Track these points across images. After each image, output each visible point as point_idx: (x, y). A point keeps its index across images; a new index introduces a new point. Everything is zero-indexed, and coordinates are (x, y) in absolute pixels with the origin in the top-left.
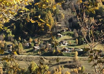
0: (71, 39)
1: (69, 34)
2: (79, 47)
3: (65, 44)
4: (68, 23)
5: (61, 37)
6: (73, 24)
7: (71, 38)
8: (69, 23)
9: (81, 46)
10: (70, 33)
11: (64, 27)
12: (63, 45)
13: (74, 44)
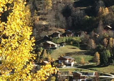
0: (79, 53)
1: (71, 43)
2: (105, 71)
3: (70, 65)
4: (62, 18)
5: (55, 48)
6: (73, 21)
7: (78, 50)
8: (64, 19)
9: (108, 67)
10: (72, 40)
11: (56, 26)
12: (65, 66)
13: (90, 64)
